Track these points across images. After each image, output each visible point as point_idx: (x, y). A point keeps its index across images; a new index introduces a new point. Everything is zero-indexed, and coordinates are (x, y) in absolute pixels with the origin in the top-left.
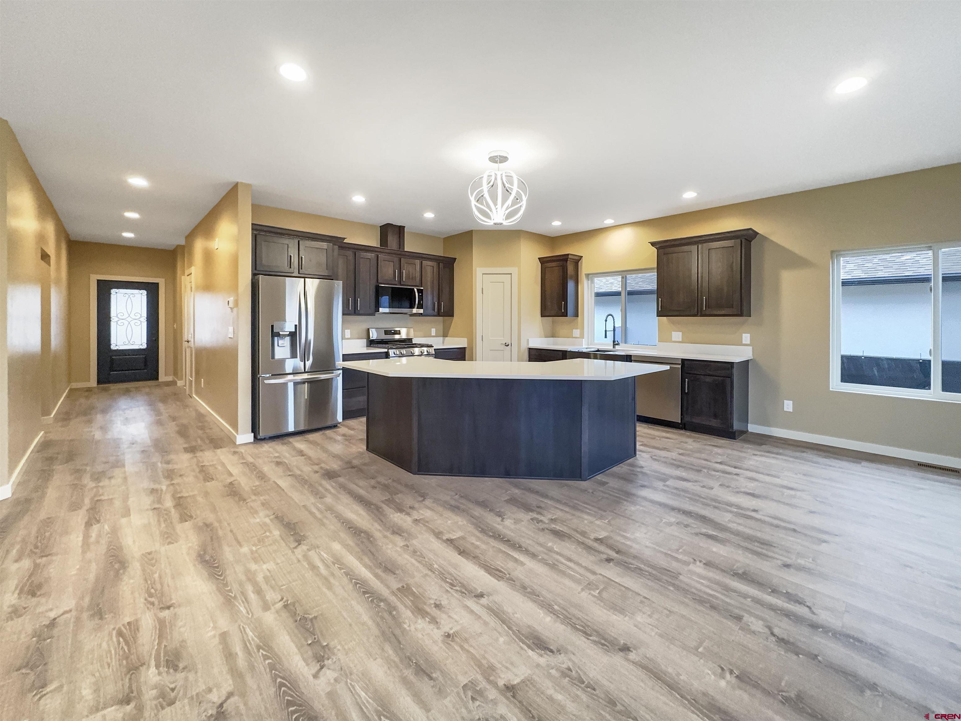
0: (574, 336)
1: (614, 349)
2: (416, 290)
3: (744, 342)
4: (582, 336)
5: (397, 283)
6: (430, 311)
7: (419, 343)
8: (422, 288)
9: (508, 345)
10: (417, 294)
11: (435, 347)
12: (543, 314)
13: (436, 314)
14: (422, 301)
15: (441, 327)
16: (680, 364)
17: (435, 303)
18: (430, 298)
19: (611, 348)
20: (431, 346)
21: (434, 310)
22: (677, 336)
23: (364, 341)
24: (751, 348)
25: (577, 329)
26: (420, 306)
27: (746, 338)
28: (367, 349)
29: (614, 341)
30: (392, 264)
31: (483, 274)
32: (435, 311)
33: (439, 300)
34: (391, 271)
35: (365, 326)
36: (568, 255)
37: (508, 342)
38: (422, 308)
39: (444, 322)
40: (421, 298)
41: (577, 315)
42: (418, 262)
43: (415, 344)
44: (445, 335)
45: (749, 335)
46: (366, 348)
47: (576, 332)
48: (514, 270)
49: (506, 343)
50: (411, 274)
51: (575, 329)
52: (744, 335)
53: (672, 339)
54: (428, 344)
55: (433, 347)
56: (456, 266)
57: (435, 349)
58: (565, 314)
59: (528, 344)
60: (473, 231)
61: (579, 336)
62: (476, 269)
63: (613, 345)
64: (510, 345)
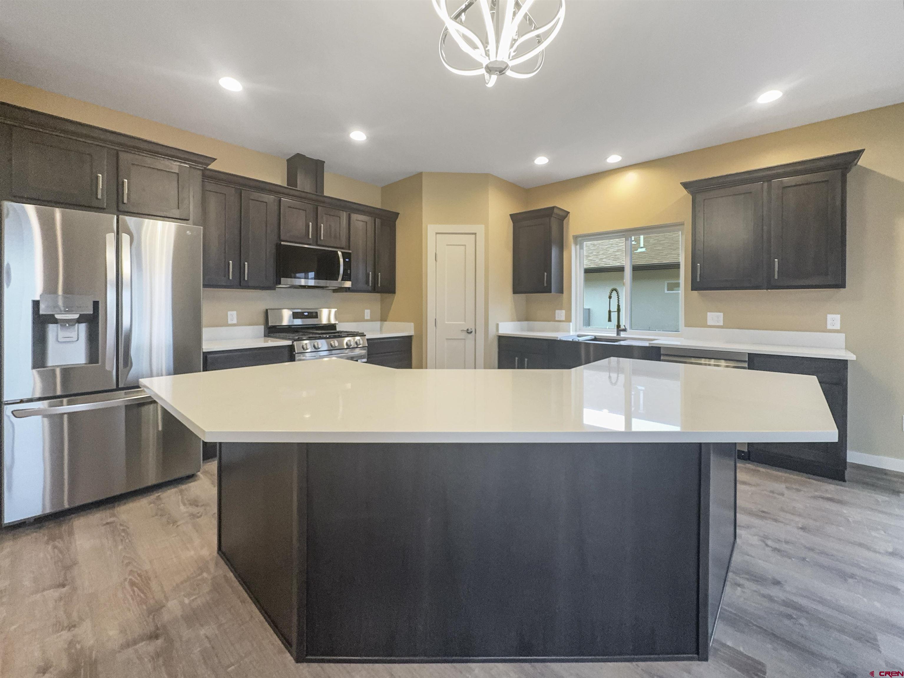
0: (557, 319)
1: (616, 338)
2: (340, 253)
3: (829, 327)
4: (568, 319)
5: (311, 242)
6: (361, 285)
7: (345, 330)
8: (350, 251)
9: (471, 332)
10: (341, 260)
11: (368, 337)
12: (516, 290)
13: (370, 289)
14: (350, 270)
15: (377, 307)
16: (745, 361)
17: (369, 274)
18: (361, 267)
19: (613, 334)
20: (362, 335)
21: (367, 282)
22: (715, 318)
23: (261, 329)
24: (843, 335)
25: (561, 309)
26: (347, 277)
27: (833, 321)
28: (266, 341)
29: (618, 326)
30: (303, 213)
31: (437, 233)
32: (368, 285)
33: (375, 269)
34: (300, 224)
35: (262, 306)
36: (553, 208)
37: (471, 327)
38: (350, 280)
39: (382, 301)
40: (347, 265)
41: (561, 291)
42: (344, 215)
43: (341, 332)
44: (383, 319)
45: (839, 316)
46: (263, 339)
47: (561, 314)
48: (480, 229)
49: (468, 330)
50: (333, 230)
51: (559, 309)
52: (829, 317)
53: (709, 323)
54: (358, 332)
55: (365, 335)
56: (399, 224)
57: (368, 340)
58: (548, 290)
59: (497, 331)
60: (423, 174)
61: (564, 319)
62: (427, 226)
63: (616, 331)
64: (473, 331)
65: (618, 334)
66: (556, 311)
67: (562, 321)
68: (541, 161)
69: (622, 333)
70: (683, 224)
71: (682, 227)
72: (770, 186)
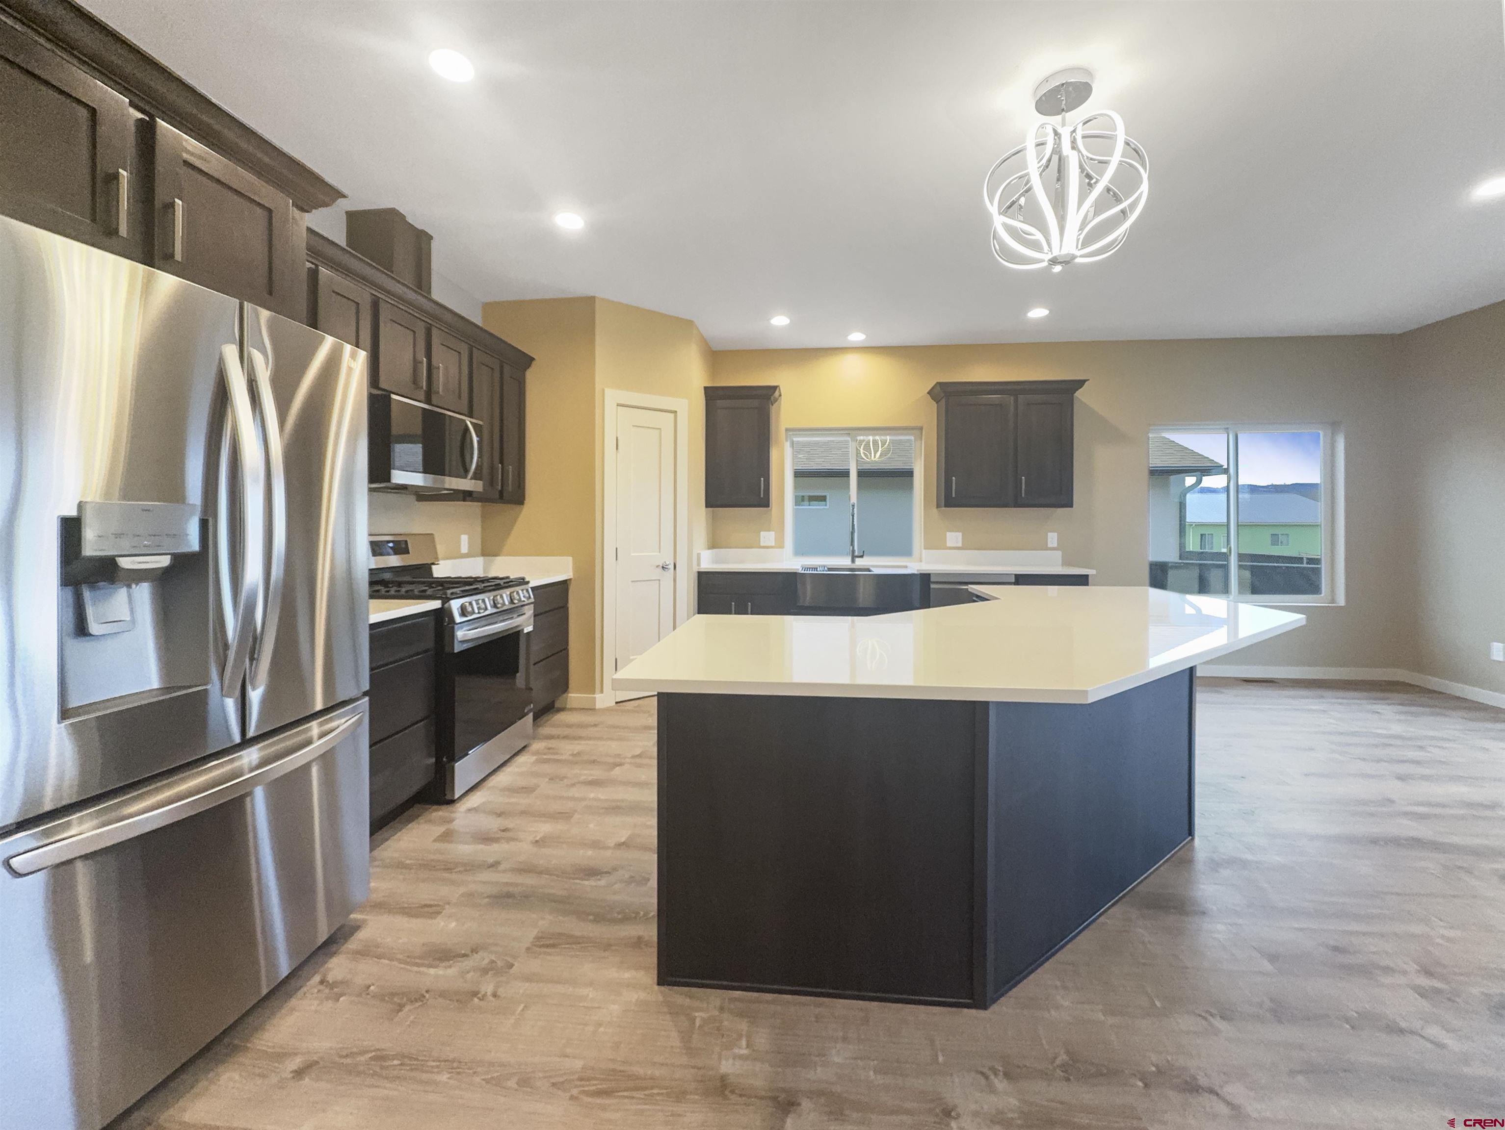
0: (762, 544)
1: (853, 566)
2: (470, 425)
3: (1050, 545)
4: (780, 544)
5: (423, 397)
8: (480, 423)
9: (669, 568)
10: (474, 436)
11: (532, 584)
12: (710, 501)
13: (497, 495)
15: (477, 531)
17: (497, 468)
19: (846, 562)
20: (522, 582)
22: (954, 538)
25: (770, 530)
26: (478, 471)
27: (1053, 539)
30: (407, 335)
31: (618, 405)
32: (496, 488)
33: (503, 459)
34: (406, 359)
36: (775, 387)
37: (669, 560)
38: (481, 479)
39: (484, 518)
42: (465, 348)
45: (1056, 534)
48: (681, 405)
49: (663, 564)
50: (451, 378)
51: (765, 531)
52: (1050, 534)
53: (949, 544)
54: (508, 578)
55: (528, 583)
56: (531, 375)
57: (533, 589)
58: (764, 502)
59: (699, 564)
60: (597, 300)
61: (773, 544)
62: (603, 390)
63: (850, 558)
64: (672, 567)
65: (853, 561)
66: (762, 533)
67: (772, 547)
68: (780, 321)
69: (857, 559)
70: (921, 429)
71: (917, 432)
72: (1016, 401)
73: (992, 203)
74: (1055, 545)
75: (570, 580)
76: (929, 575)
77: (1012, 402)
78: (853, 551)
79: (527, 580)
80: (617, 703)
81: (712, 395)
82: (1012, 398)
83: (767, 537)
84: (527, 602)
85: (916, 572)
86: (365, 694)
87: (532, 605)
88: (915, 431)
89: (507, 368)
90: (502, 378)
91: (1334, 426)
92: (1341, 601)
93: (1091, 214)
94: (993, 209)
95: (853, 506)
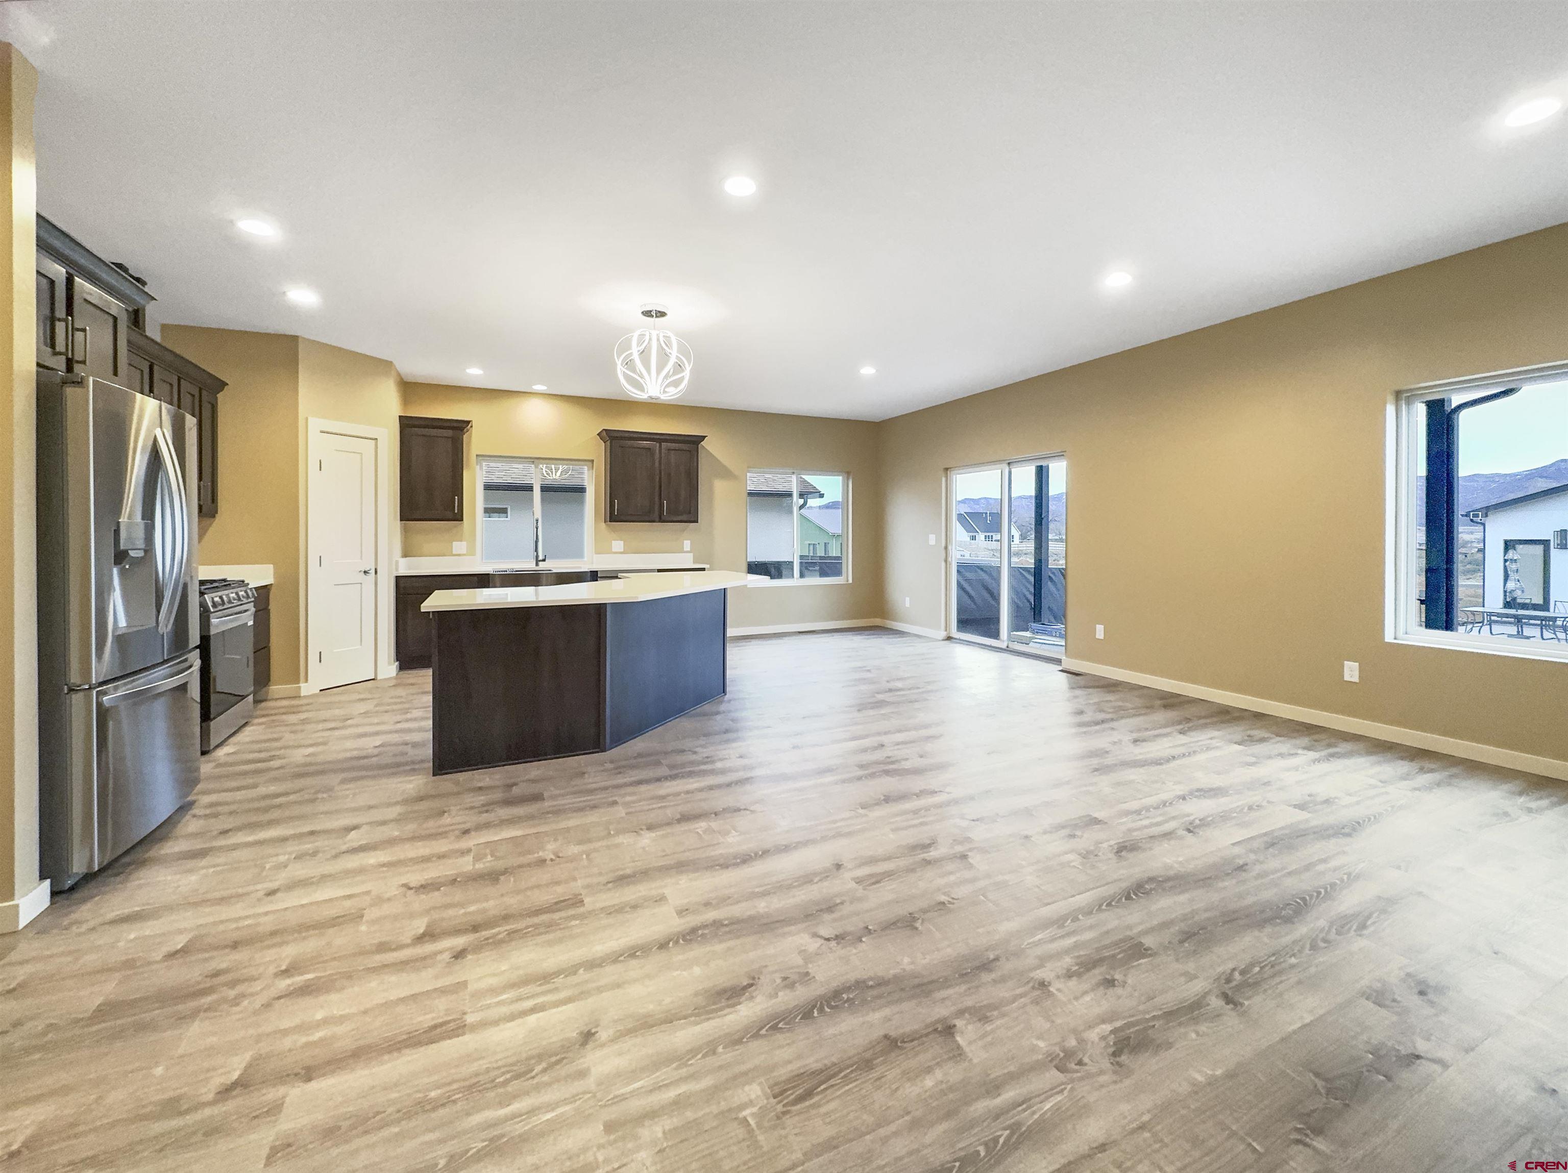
0: (454, 552)
1: (537, 568)
3: (685, 550)
4: (471, 552)
9: (369, 573)
12: (405, 516)
19: (531, 565)
22: (618, 545)
24: (691, 555)
25: (461, 540)
27: (687, 545)
31: (321, 431)
37: (368, 567)
45: (689, 542)
48: (382, 434)
49: (365, 570)
51: (457, 541)
52: (685, 542)
53: (614, 550)
55: (248, 584)
58: (459, 518)
59: (397, 570)
60: (300, 340)
61: (465, 553)
62: (307, 419)
63: (535, 562)
64: (373, 571)
65: (537, 565)
66: (454, 543)
67: (464, 555)
69: (540, 563)
70: (592, 461)
71: (590, 463)
72: (660, 446)
73: (618, 358)
74: (689, 549)
75: (271, 584)
76: (597, 572)
77: (658, 447)
78: (537, 557)
79: (246, 582)
80: (321, 690)
81: (407, 425)
82: (658, 445)
83: (459, 547)
84: (245, 601)
85: (587, 570)
86: (196, 647)
87: (252, 604)
88: (587, 463)
89: (204, 393)
90: (200, 401)
91: (847, 474)
92: (850, 581)
93: (671, 373)
94: (619, 362)
95: (537, 520)
